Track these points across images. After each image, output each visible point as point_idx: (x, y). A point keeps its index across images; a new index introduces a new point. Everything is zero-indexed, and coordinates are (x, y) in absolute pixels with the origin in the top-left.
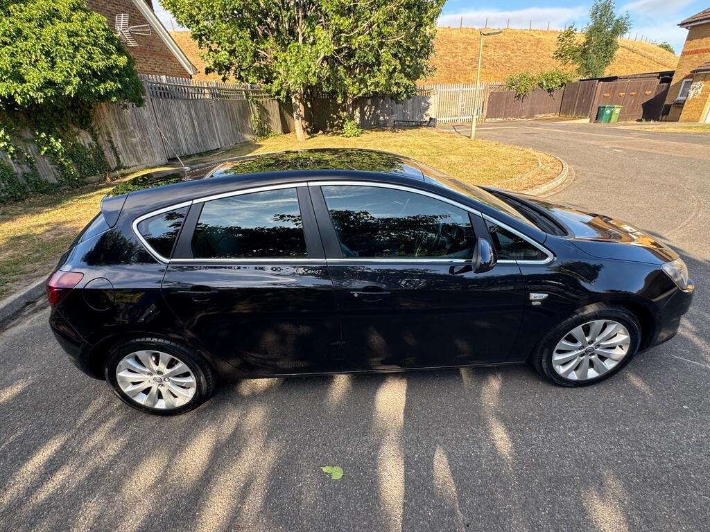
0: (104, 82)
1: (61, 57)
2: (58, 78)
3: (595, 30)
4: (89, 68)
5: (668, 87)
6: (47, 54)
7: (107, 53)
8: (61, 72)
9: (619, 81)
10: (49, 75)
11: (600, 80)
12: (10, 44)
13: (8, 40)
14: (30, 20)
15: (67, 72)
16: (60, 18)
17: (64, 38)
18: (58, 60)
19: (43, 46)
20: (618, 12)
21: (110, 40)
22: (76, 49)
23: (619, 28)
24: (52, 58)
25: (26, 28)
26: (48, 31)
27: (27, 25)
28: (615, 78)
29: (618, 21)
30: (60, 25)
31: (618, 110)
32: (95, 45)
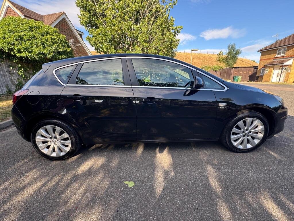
0: (62, 55)
1: (48, 46)
2: (46, 52)
3: (230, 53)
4: (57, 50)
5: (257, 70)
6: (43, 44)
7: (64, 46)
8: (47, 50)
9: (239, 68)
10: (42, 50)
11: (233, 68)
12: (30, 40)
13: (30, 39)
14: (39, 33)
15: (49, 50)
16: (49, 34)
17: (50, 40)
18: (47, 47)
19: (42, 41)
20: (237, 48)
21: (66, 43)
22: (54, 44)
23: (238, 53)
24: (45, 46)
25: (37, 36)
26: (45, 38)
27: (38, 35)
28: (238, 67)
29: (237, 50)
30: (49, 36)
31: (240, 78)
32: (60, 43)
